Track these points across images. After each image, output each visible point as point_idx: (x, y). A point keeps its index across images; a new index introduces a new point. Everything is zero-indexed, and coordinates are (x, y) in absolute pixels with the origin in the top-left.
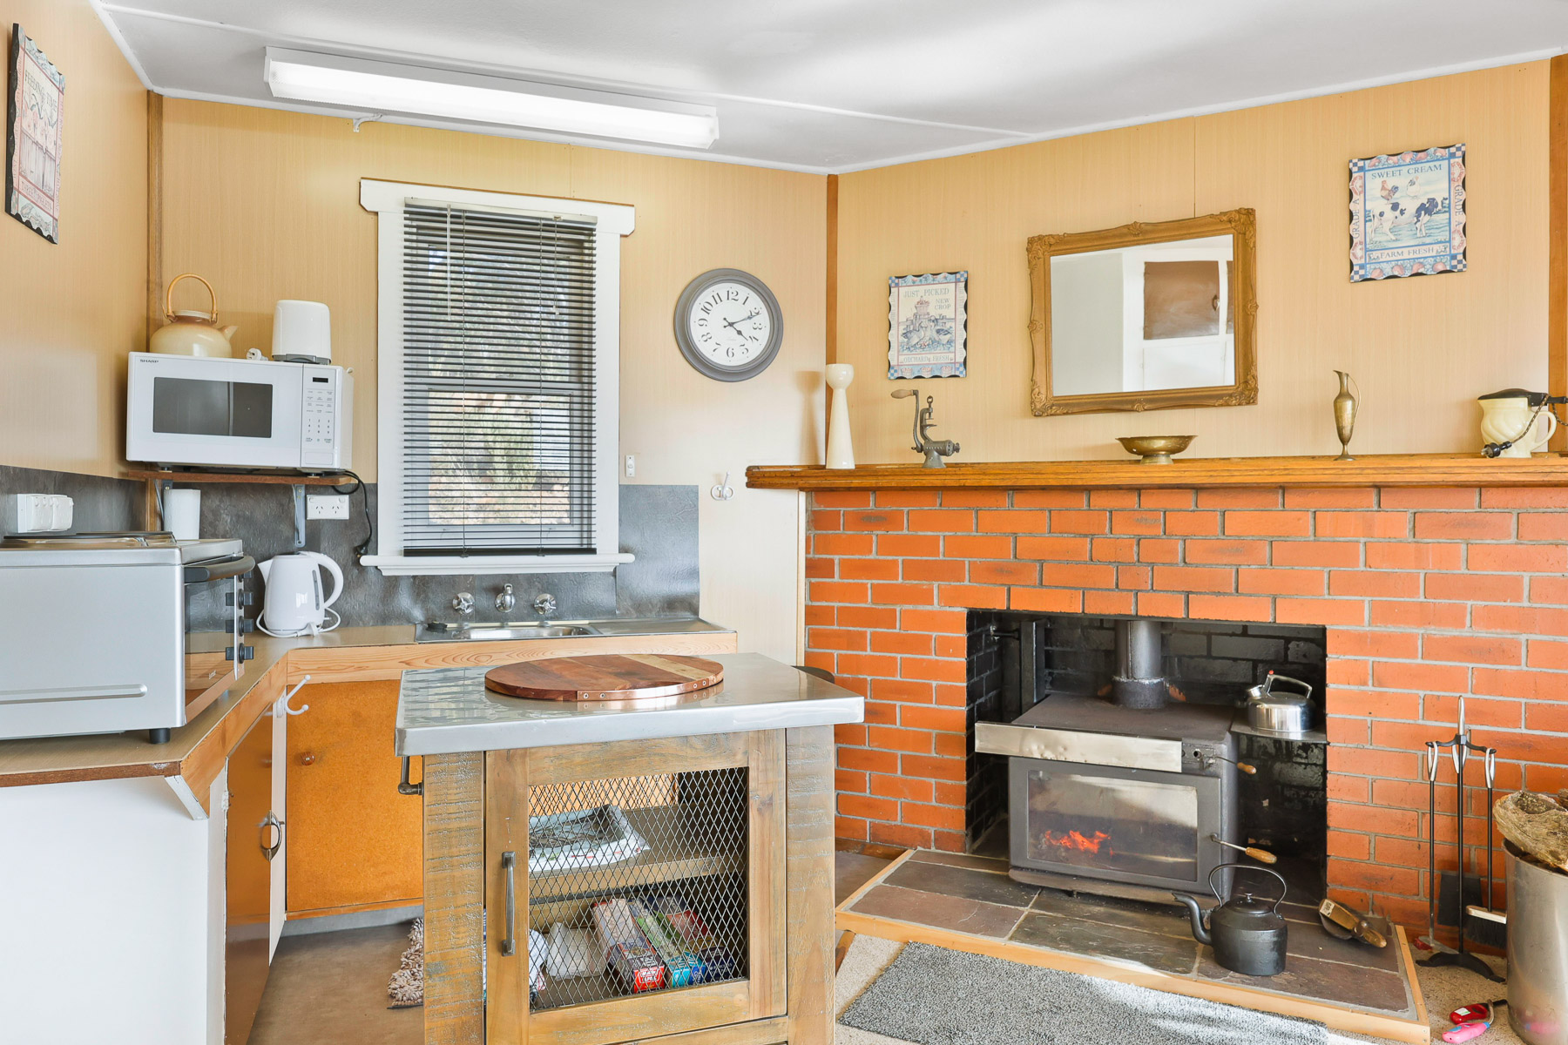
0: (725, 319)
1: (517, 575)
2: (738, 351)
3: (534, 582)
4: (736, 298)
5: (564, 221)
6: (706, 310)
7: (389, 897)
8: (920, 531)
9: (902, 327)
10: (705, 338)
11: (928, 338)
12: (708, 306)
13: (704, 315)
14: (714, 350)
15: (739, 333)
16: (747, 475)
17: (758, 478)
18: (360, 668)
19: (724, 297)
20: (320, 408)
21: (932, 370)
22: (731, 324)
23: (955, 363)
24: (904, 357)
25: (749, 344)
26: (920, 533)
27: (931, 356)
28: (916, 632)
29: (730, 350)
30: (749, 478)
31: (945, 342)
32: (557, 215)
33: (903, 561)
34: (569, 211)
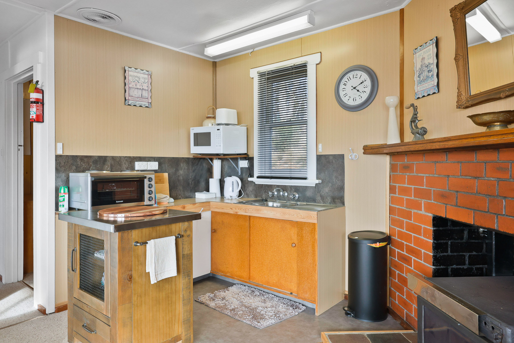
0: (352, 86)
1: (287, 186)
2: (358, 98)
3: (292, 188)
4: (356, 77)
5: (297, 65)
6: (345, 85)
7: (228, 275)
8: (419, 174)
9: (418, 73)
10: (345, 96)
11: (425, 76)
12: (346, 83)
13: (344, 87)
14: (348, 100)
15: (358, 91)
16: (363, 149)
17: (369, 150)
18: (223, 209)
19: (352, 77)
20: (218, 137)
21: (427, 92)
22: (355, 88)
23: (434, 86)
24: (420, 87)
25: (362, 94)
26: (419, 175)
27: (426, 85)
28: (418, 224)
29: (355, 98)
30: (364, 150)
31: (430, 76)
32: (294, 64)
33: (414, 187)
34: (298, 61)
